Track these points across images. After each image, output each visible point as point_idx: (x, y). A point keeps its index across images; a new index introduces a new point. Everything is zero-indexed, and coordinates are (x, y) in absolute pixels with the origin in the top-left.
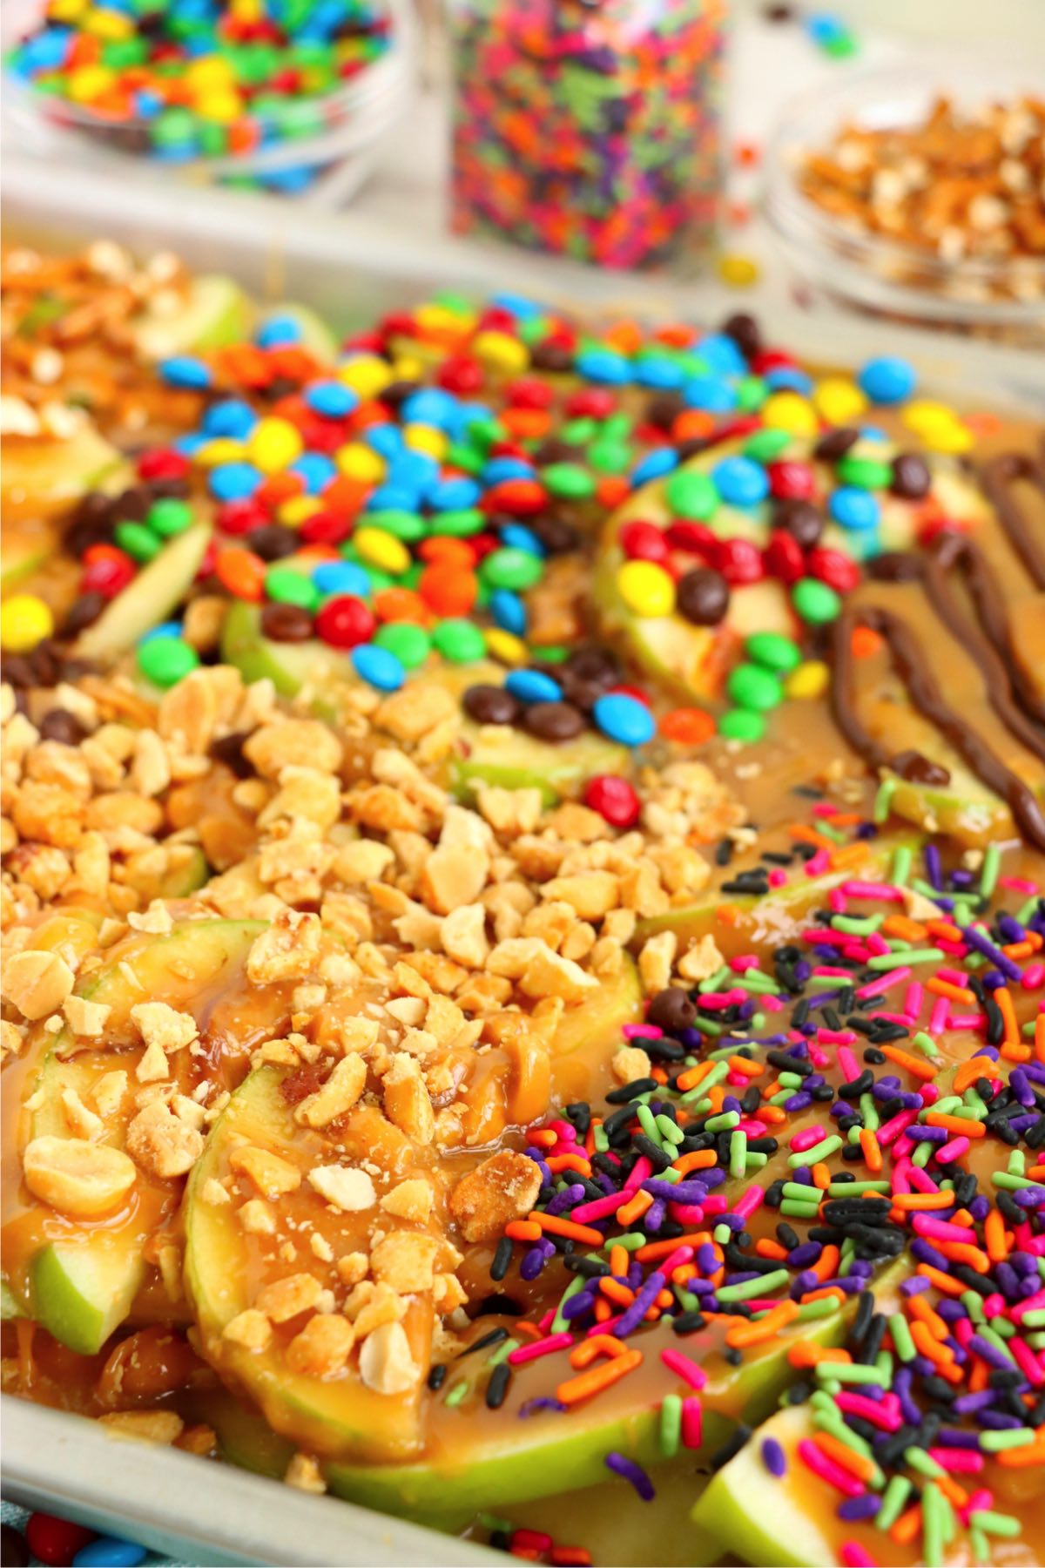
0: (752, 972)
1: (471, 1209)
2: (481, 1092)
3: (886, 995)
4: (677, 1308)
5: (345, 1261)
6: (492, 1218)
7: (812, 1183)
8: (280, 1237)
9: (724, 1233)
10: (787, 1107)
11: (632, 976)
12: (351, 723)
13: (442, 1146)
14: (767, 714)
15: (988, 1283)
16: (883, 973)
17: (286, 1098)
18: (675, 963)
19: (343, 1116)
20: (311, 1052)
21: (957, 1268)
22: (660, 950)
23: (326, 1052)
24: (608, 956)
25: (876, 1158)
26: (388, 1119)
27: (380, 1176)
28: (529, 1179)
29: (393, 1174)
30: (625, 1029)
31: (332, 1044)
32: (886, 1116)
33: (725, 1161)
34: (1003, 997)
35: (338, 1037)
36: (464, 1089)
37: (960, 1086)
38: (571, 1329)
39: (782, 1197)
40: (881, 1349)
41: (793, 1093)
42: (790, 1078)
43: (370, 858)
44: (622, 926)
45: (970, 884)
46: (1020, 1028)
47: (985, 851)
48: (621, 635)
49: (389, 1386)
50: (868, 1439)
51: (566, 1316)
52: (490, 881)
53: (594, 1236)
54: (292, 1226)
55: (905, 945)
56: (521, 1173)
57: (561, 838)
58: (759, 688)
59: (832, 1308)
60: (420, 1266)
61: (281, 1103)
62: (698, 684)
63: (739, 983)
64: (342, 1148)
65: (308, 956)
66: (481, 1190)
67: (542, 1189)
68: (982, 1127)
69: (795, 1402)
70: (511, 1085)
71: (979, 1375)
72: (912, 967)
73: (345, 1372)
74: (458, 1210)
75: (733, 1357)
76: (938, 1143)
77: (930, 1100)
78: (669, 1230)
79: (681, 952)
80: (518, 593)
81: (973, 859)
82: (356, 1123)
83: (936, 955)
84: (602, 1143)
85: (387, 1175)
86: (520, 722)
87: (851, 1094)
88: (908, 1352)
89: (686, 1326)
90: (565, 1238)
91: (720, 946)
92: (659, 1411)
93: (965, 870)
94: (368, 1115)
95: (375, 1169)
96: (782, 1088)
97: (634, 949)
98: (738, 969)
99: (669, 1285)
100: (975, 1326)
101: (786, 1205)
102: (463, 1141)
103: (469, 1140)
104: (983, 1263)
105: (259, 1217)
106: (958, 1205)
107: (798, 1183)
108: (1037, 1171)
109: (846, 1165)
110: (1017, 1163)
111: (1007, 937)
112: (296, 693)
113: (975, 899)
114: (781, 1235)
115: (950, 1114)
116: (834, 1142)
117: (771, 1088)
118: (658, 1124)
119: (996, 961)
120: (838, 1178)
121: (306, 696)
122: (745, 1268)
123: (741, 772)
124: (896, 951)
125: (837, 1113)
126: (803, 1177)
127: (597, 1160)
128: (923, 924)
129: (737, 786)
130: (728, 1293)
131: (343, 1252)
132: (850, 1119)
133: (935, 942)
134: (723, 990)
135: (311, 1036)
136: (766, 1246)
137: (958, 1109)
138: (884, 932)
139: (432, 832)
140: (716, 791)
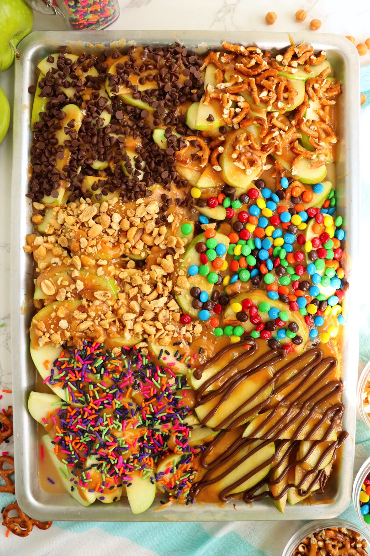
0: (147, 360)
7: (94, 388)
10: (113, 377)
11: (137, 342)
14: (224, 334)
16: (152, 381)
18: (142, 348)
19: (76, 318)
20: (87, 307)
22: (143, 344)
24: (139, 337)
25: (103, 395)
27: (69, 328)
31: (88, 310)
32: (113, 394)
33: (96, 374)
34: (155, 399)
35: (90, 311)
37: (123, 402)
41: (116, 377)
42: (118, 376)
43: (148, 289)
45: (183, 385)
46: (150, 403)
54: (54, 320)
55: (159, 382)
58: (229, 331)
61: (76, 307)
62: (226, 321)
63: (144, 358)
64: (71, 320)
68: (115, 408)
72: (155, 384)
76: (109, 404)
77: (119, 399)
79: (145, 347)
83: (159, 387)
84: (95, 353)
86: (194, 298)
87: (117, 387)
94: (78, 322)
95: (69, 326)
97: (143, 340)
98: (147, 357)
101: (89, 386)
104: (85, 417)
105: (53, 315)
106: (96, 410)
107: (93, 386)
108: (108, 419)
109: (101, 391)
110: (108, 416)
111: (168, 396)
112: (183, 258)
113: (180, 387)
114: (84, 387)
115: (116, 403)
116: (105, 388)
117: (116, 374)
118: (100, 361)
119: (161, 396)
120: (97, 391)
121: (181, 260)
122: (76, 384)
123: (204, 337)
124: (157, 381)
125: (112, 386)
126: (95, 386)
127: (92, 354)
128: (167, 383)
129: (201, 337)
130: (69, 383)
131: (53, 329)
132: (111, 388)
133: (162, 386)
134: (142, 356)
135: (89, 306)
136: (81, 385)
137: (117, 403)
138: (161, 378)
139: (159, 296)
140: (198, 335)
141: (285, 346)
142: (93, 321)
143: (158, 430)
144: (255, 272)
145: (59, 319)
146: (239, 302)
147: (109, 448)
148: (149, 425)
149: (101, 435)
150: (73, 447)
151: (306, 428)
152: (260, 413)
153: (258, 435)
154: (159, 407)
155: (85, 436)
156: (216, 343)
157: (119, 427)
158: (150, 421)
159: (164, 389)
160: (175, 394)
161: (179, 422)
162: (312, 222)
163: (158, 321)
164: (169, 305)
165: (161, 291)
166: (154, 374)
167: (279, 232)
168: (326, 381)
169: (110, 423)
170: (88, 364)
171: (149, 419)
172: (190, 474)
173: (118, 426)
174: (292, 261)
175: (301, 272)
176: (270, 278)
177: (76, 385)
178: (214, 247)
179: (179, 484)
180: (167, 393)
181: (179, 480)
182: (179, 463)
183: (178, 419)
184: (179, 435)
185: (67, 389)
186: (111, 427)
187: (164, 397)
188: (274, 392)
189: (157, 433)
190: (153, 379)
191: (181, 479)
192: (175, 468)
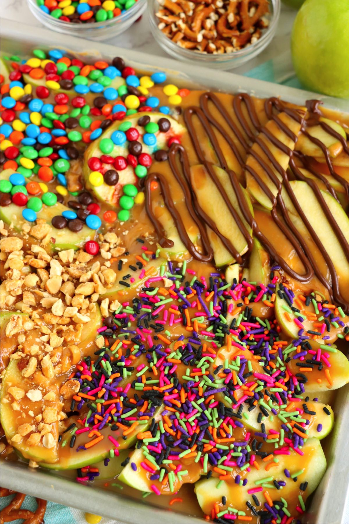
0: (128, 307)
1: (65, 393)
2: (65, 361)
3: (159, 314)
4: (112, 421)
5: (37, 417)
6: (70, 394)
7: (141, 382)
8: (22, 411)
9: (122, 398)
10: (135, 355)
11: (99, 313)
12: (25, 235)
13: (57, 375)
14: (130, 210)
15: (181, 410)
16: (159, 306)
17: (19, 369)
18: (109, 308)
19: (33, 375)
20: (23, 355)
21: (174, 406)
22: (105, 304)
23: (27, 355)
24: (93, 308)
25: (156, 372)
26: (43, 375)
27: (43, 390)
28: (77, 386)
29: (46, 389)
30: (98, 330)
31: (28, 353)
32: (159, 359)
33: (122, 374)
34: (187, 312)
35: (29, 352)
36: (60, 360)
37: (175, 349)
38: (89, 425)
39: (135, 386)
40: (157, 430)
41: (137, 350)
42: (137, 347)
43: (33, 280)
44: (95, 297)
45: (179, 272)
46: (191, 319)
47: (183, 262)
48: (92, 190)
49: (50, 447)
50: (155, 456)
51: (88, 423)
52: (63, 282)
53: (93, 398)
54: (24, 408)
55: (163, 298)
56: (75, 385)
57: (80, 263)
58: (128, 203)
59: (145, 423)
60: (54, 417)
61: (18, 370)
62: (112, 202)
63: (124, 310)
64: (33, 383)
65: (20, 328)
66: (66, 388)
67: (80, 386)
68: (180, 361)
69: (138, 448)
70: (71, 357)
71: (179, 434)
72: (165, 304)
73: (40, 444)
74: (62, 393)
75: (124, 438)
76: (171, 367)
77: (169, 353)
78: (110, 397)
79: (110, 303)
80: (63, 174)
81: (180, 265)
82: (36, 376)
83: (171, 300)
84: (94, 369)
85: (44, 390)
86: (67, 226)
87: (151, 351)
88: (163, 431)
89: (115, 428)
90: (87, 399)
91: (119, 301)
92: (109, 451)
93: (178, 267)
94: (39, 374)
95: (41, 388)
96: (135, 349)
97: (99, 302)
98: (124, 307)
99: (111, 415)
100: (178, 420)
101: (136, 388)
102: (61, 373)
103: (63, 372)
104: (179, 405)
105: (16, 407)
106: (174, 388)
107: (138, 382)
108: (192, 374)
109: (149, 375)
110: (188, 373)
111: (187, 292)
112: (9, 225)
113: (181, 277)
114: (135, 397)
115: (173, 358)
116: (147, 368)
117: (132, 349)
118: (106, 365)
119: (185, 302)
120: (147, 379)
121: (12, 226)
122: (128, 407)
123: (124, 233)
124: (161, 300)
125: (147, 357)
126: (139, 380)
127: (93, 375)
128: (168, 289)
129: (123, 237)
130: (123, 416)
131: (36, 414)
132: (150, 360)
133: (171, 295)
134: (121, 313)
135: (23, 351)
136: (132, 400)
137: (175, 356)
138: (158, 294)
139: (48, 268)
140: (118, 241)
141: (169, 143)
142: (47, 353)
143: (234, 321)
144: (62, 153)
145: (26, 399)
146: (91, 173)
147: (235, 383)
148: (223, 332)
149: (213, 388)
150: (222, 444)
151: (282, 138)
152: (245, 186)
153: (275, 192)
154: (200, 308)
155: (210, 418)
156: (137, 221)
157: (208, 362)
158: (218, 330)
159: (175, 294)
160: (188, 284)
161: (229, 290)
162: (27, 77)
163: (80, 277)
164: (64, 261)
165: (42, 264)
166: (150, 302)
167: (24, 116)
168: (230, 110)
169: (199, 374)
170: (105, 383)
171: (214, 331)
172: (313, 300)
173: (206, 363)
174: (64, 109)
175: (81, 101)
176: (75, 136)
177: (130, 409)
178: (11, 186)
179: (325, 317)
180: (182, 292)
181: (318, 316)
182: (290, 304)
183: (225, 290)
184: (249, 297)
185: (131, 422)
186: (204, 372)
187: (187, 297)
188: (224, 167)
189: (238, 324)
190: (157, 304)
191: (318, 312)
192: (297, 313)
